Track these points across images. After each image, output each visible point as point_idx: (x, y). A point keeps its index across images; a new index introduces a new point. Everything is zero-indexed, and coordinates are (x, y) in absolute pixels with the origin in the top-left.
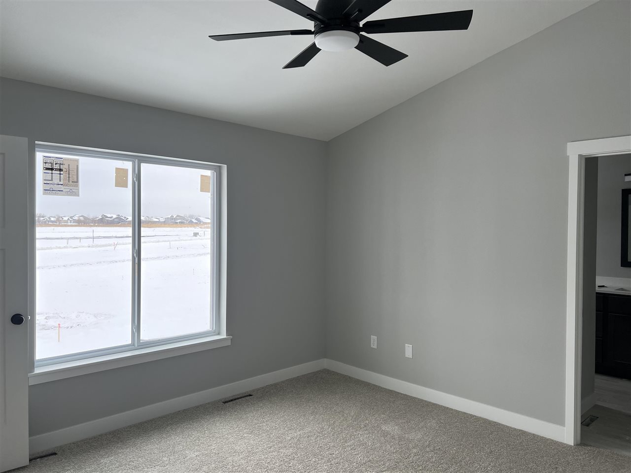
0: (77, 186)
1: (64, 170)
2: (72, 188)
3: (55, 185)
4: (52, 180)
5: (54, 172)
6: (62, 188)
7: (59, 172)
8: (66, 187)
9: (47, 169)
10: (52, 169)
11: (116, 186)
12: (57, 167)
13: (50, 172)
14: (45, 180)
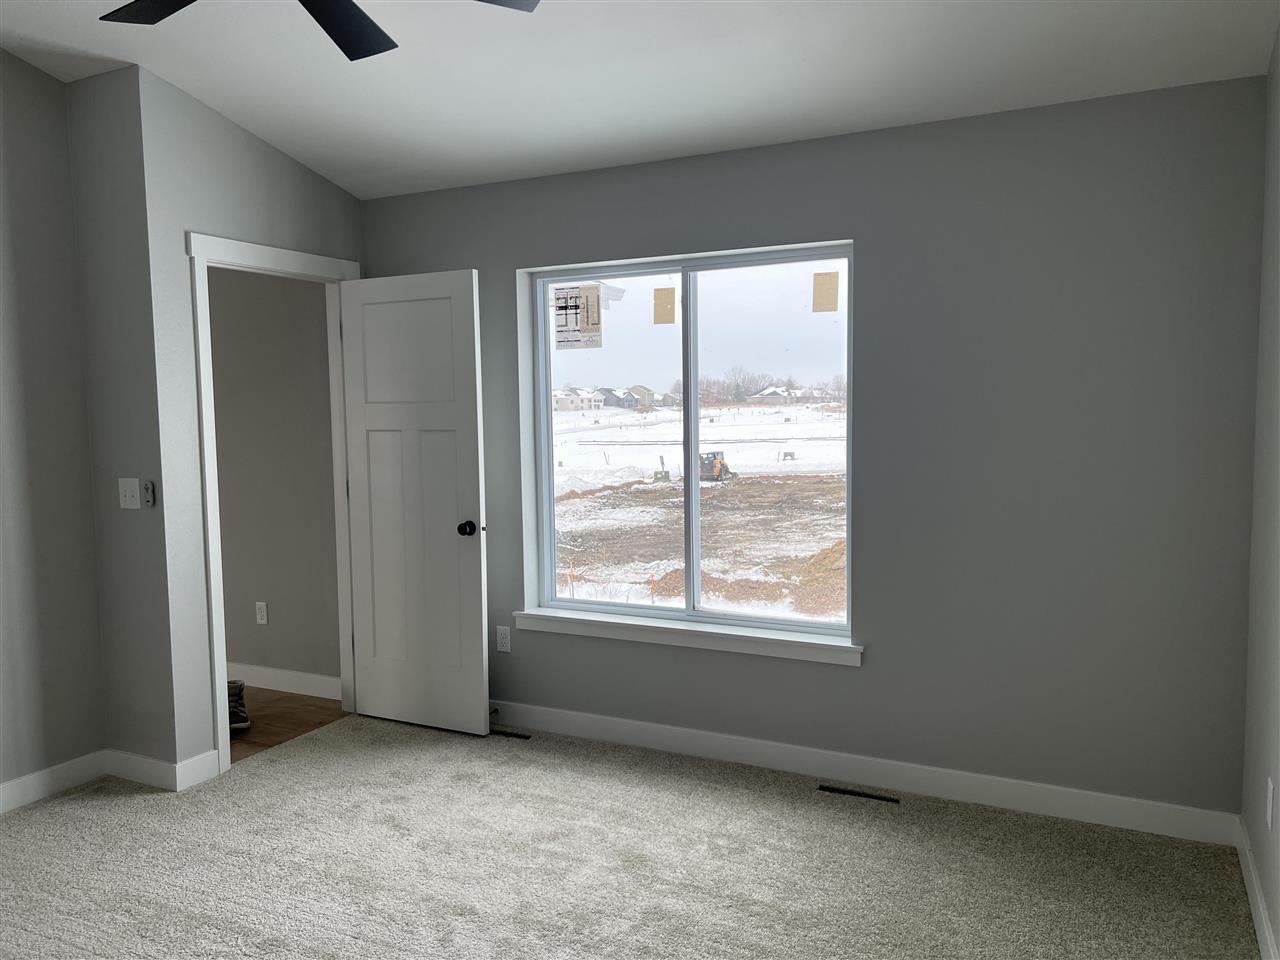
0: (598, 330)
1: (581, 306)
2: (590, 334)
3: (571, 333)
4: (566, 325)
5: (569, 311)
6: (579, 336)
7: (574, 311)
8: (585, 334)
9: (561, 308)
10: (565, 308)
11: (655, 323)
12: (571, 303)
13: (563, 312)
14: (559, 326)
